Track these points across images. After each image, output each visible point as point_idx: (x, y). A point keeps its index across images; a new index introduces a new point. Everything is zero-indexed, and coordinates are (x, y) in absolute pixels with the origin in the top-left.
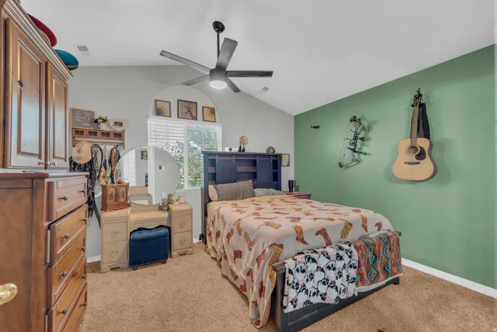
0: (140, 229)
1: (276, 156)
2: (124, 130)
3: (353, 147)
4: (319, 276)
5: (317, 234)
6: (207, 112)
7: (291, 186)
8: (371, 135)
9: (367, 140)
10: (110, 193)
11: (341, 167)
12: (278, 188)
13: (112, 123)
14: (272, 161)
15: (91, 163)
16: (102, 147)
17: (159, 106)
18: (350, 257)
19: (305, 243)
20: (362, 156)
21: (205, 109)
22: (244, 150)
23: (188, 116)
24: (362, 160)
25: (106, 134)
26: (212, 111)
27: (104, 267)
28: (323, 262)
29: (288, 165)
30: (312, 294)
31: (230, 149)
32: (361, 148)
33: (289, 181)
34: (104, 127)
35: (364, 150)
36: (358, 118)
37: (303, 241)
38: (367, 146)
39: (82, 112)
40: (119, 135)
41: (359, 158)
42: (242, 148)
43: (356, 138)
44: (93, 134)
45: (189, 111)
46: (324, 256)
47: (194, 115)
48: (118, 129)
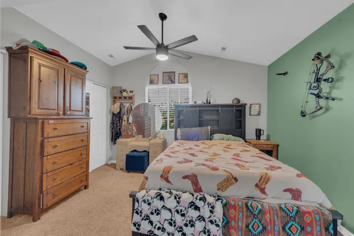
0: (135, 151)
1: (241, 106)
2: (134, 95)
3: (316, 92)
4: (166, 215)
5: (185, 178)
6: (182, 76)
7: (258, 135)
8: (344, 73)
9: (338, 80)
10: (123, 129)
11: (304, 116)
12: (242, 135)
13: (129, 92)
14: (234, 111)
15: (120, 113)
16: (124, 105)
17: (152, 79)
18: (211, 212)
19: (168, 182)
20: (331, 102)
21: (180, 75)
22: (210, 103)
23: (170, 82)
24: (331, 108)
25: (125, 98)
26: (186, 76)
27: (118, 167)
28: (171, 203)
29: (259, 114)
30: (157, 227)
31: (195, 102)
32: (330, 93)
33: (256, 129)
34: (124, 94)
35: (335, 94)
36: (324, 55)
37: (167, 180)
38: (338, 88)
39: (116, 87)
40: (130, 98)
41: (328, 105)
42: (209, 101)
43: (318, 80)
44: (120, 98)
45: (170, 78)
46: (175, 198)
47: (173, 80)
48: (131, 94)
